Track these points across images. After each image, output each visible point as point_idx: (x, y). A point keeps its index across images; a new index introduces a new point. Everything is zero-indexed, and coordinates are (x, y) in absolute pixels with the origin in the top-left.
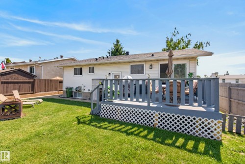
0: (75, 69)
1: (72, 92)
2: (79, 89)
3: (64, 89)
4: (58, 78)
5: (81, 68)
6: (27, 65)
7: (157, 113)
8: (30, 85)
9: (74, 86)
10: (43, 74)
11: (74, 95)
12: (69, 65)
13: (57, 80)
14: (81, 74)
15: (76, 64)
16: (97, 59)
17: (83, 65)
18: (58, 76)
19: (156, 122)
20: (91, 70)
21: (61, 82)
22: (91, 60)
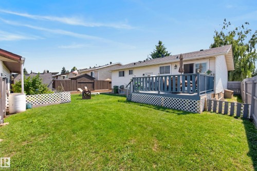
0: (119, 72)
1: (117, 89)
2: (122, 87)
3: (113, 88)
4: (108, 80)
5: (124, 72)
6: (89, 71)
7: (163, 98)
8: (91, 84)
9: (119, 85)
10: (99, 77)
11: (119, 91)
12: (116, 69)
13: (108, 81)
14: (124, 76)
15: (121, 68)
16: (135, 64)
17: (125, 69)
18: (109, 78)
19: (163, 103)
20: (131, 72)
21: (110, 83)
22: (131, 64)
